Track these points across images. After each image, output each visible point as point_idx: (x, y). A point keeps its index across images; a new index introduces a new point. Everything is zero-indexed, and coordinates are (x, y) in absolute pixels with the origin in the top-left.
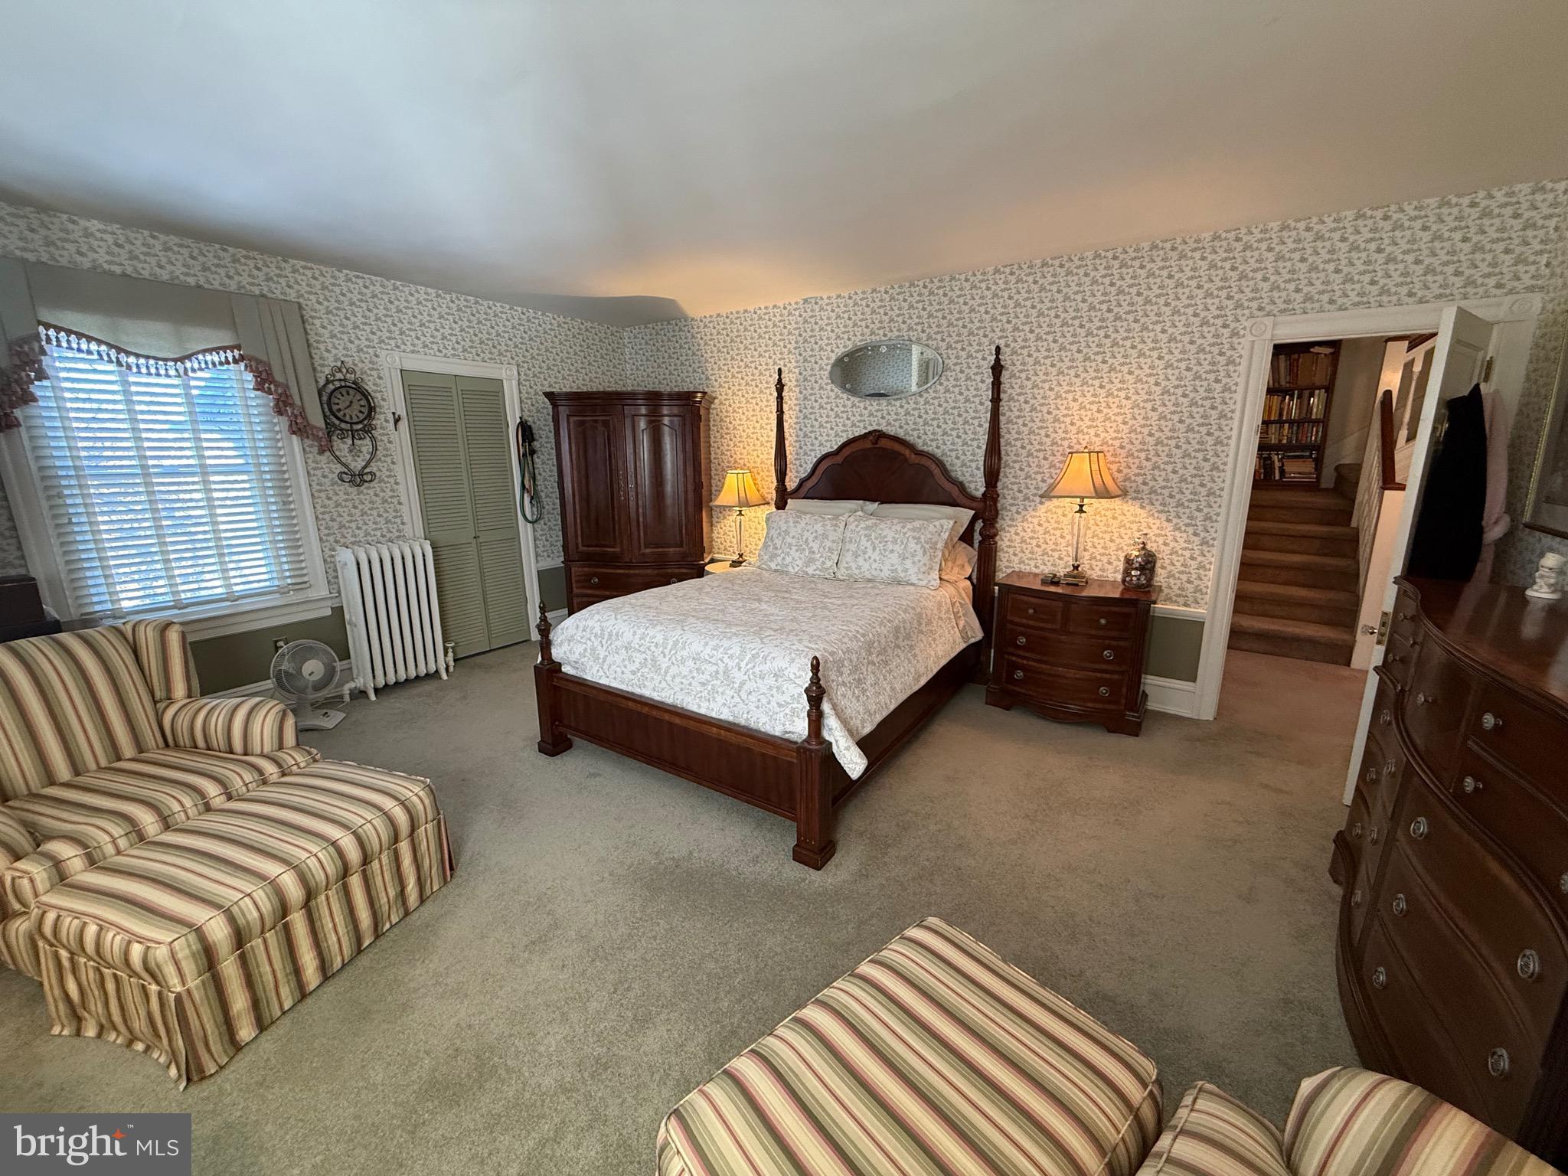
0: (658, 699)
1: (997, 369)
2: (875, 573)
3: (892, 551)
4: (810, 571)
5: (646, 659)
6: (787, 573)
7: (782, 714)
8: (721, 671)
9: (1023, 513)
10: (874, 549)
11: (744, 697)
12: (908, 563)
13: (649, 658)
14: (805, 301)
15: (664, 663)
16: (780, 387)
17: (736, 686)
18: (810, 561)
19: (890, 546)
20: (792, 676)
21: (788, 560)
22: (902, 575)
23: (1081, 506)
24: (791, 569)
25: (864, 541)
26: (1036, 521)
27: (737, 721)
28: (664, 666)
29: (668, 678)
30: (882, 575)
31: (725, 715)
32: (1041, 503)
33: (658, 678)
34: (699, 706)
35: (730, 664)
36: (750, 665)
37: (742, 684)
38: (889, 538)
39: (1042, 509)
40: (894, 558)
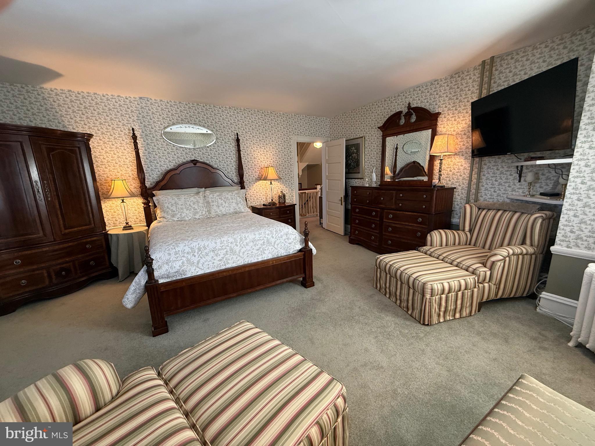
0: (236, 265)
1: (238, 140)
2: (227, 212)
3: (232, 202)
4: (197, 217)
5: (227, 251)
6: (185, 221)
7: (292, 246)
8: (266, 242)
9: (250, 187)
10: (225, 203)
11: (276, 246)
12: (240, 205)
13: (228, 250)
14: (141, 98)
15: (237, 249)
16: (134, 137)
17: (273, 244)
18: (195, 213)
19: (231, 201)
20: (291, 233)
21: (183, 215)
22: (238, 210)
23: (271, 182)
24: (187, 219)
25: (220, 201)
26: (253, 189)
27: (274, 257)
28: (237, 251)
29: (241, 254)
30: (230, 212)
31: (270, 257)
32: (254, 184)
33: (235, 257)
34: (258, 259)
35: (269, 237)
36: (277, 235)
37: (275, 243)
38: (230, 198)
39: (255, 185)
40: (234, 205)
